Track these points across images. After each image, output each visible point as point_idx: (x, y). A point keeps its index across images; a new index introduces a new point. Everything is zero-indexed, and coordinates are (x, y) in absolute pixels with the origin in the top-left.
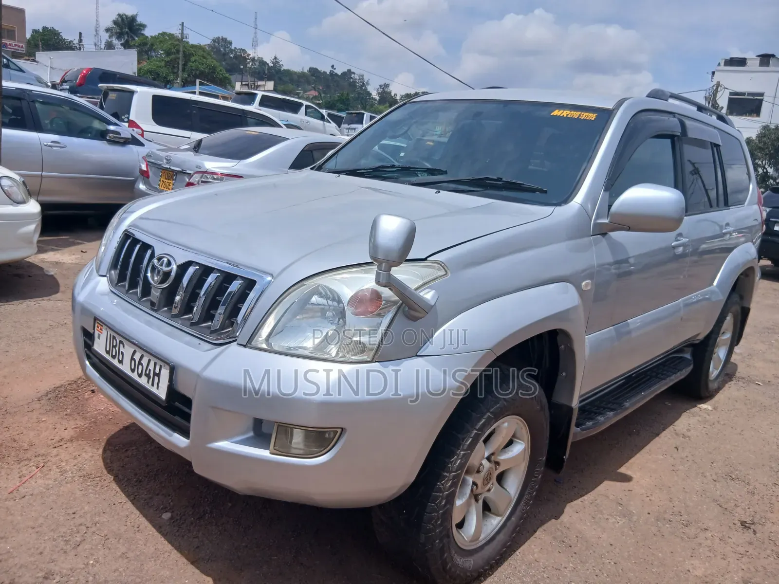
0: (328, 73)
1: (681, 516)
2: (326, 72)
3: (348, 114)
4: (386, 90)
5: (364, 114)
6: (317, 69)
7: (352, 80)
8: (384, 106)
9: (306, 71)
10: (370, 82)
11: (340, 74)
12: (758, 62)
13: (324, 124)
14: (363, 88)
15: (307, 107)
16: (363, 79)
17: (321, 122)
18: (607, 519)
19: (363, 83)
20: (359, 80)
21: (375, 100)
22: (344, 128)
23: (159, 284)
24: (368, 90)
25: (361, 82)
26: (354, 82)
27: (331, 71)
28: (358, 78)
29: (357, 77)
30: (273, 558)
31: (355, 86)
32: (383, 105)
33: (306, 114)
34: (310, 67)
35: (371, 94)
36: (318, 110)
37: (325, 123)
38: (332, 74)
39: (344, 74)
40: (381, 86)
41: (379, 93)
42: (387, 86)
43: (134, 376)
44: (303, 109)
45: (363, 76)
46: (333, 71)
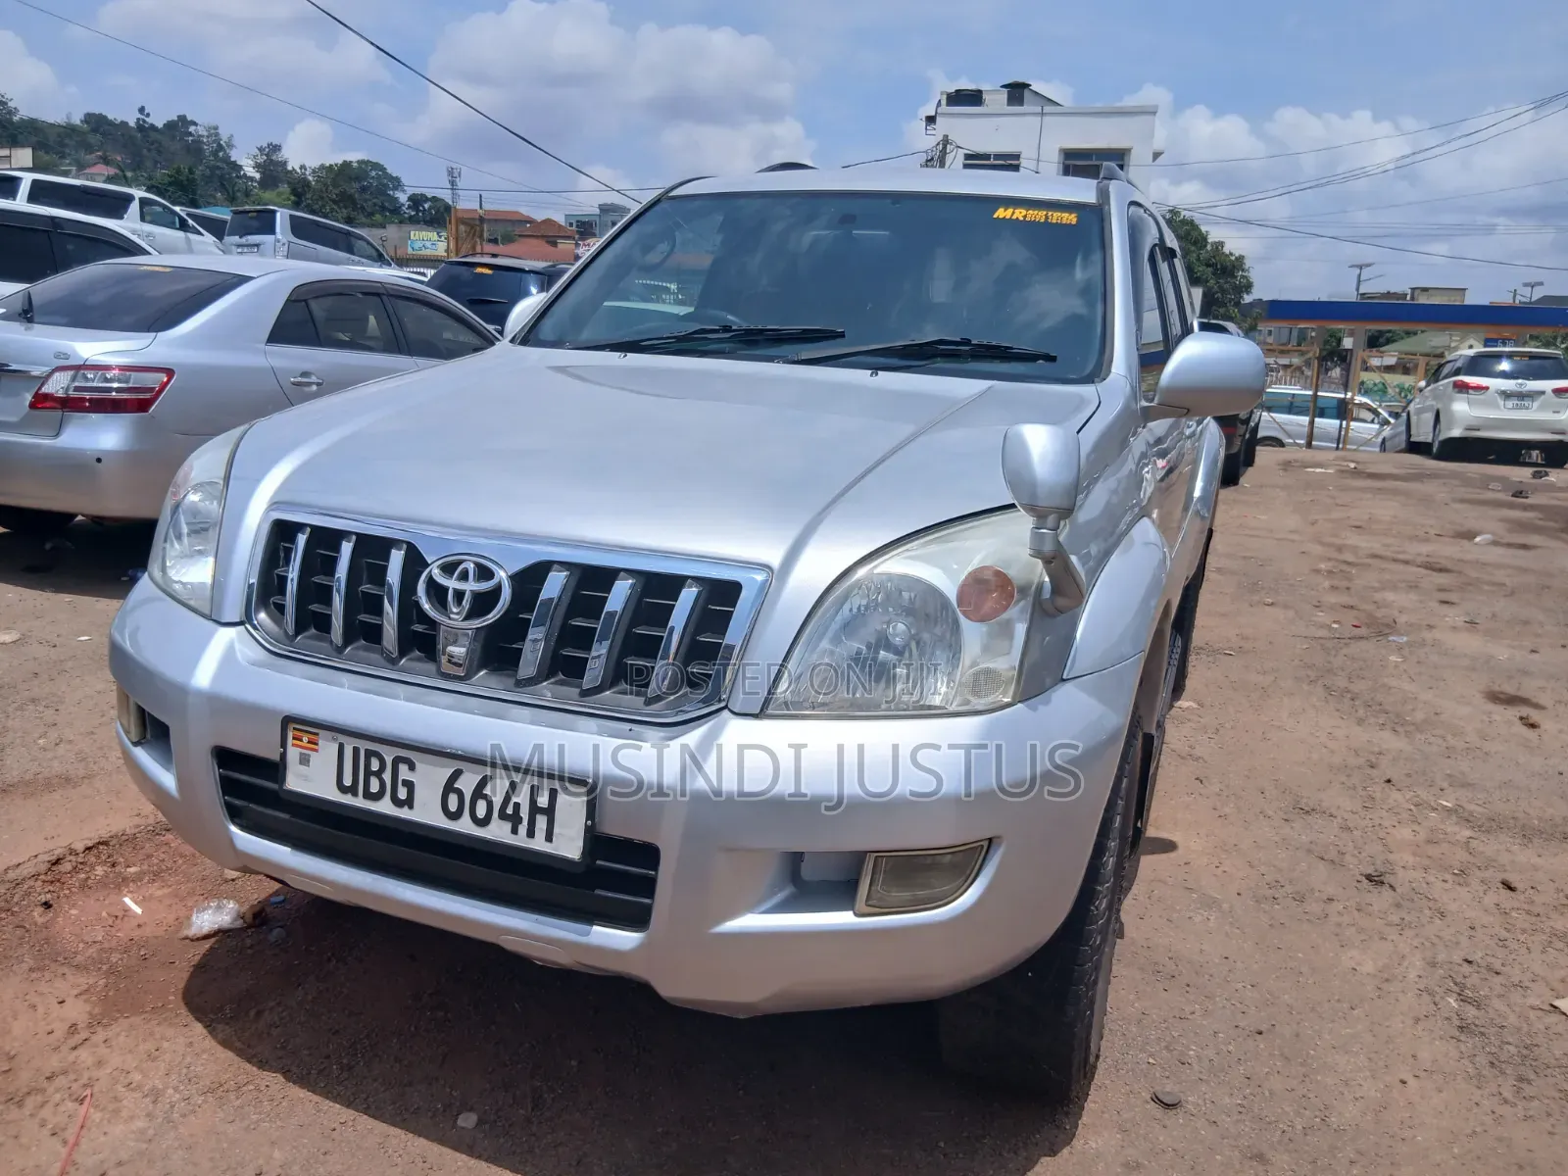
0: (132, 124)
1: (1282, 886)
2: (127, 123)
3: (236, 213)
4: (274, 158)
5: (274, 212)
6: (105, 117)
7: (191, 138)
8: (275, 193)
9: (78, 122)
10: (235, 142)
11: (160, 125)
12: (1005, 96)
13: (187, 239)
14: (221, 154)
15: (143, 202)
16: (217, 135)
17: (181, 234)
18: (1190, 918)
19: (220, 146)
20: (208, 137)
21: (252, 179)
22: (232, 244)
23: (465, 619)
24: (232, 159)
25: (214, 142)
26: (198, 142)
27: (138, 119)
28: (205, 133)
29: (202, 131)
30: (732, 1139)
31: (200, 151)
32: (273, 190)
33: (143, 219)
34: (86, 112)
35: (240, 167)
36: (169, 209)
37: (190, 235)
38: (143, 128)
39: (170, 126)
40: (261, 149)
41: (257, 166)
42: (276, 148)
43: (465, 826)
44: (135, 207)
45: (216, 128)
46: (144, 121)
